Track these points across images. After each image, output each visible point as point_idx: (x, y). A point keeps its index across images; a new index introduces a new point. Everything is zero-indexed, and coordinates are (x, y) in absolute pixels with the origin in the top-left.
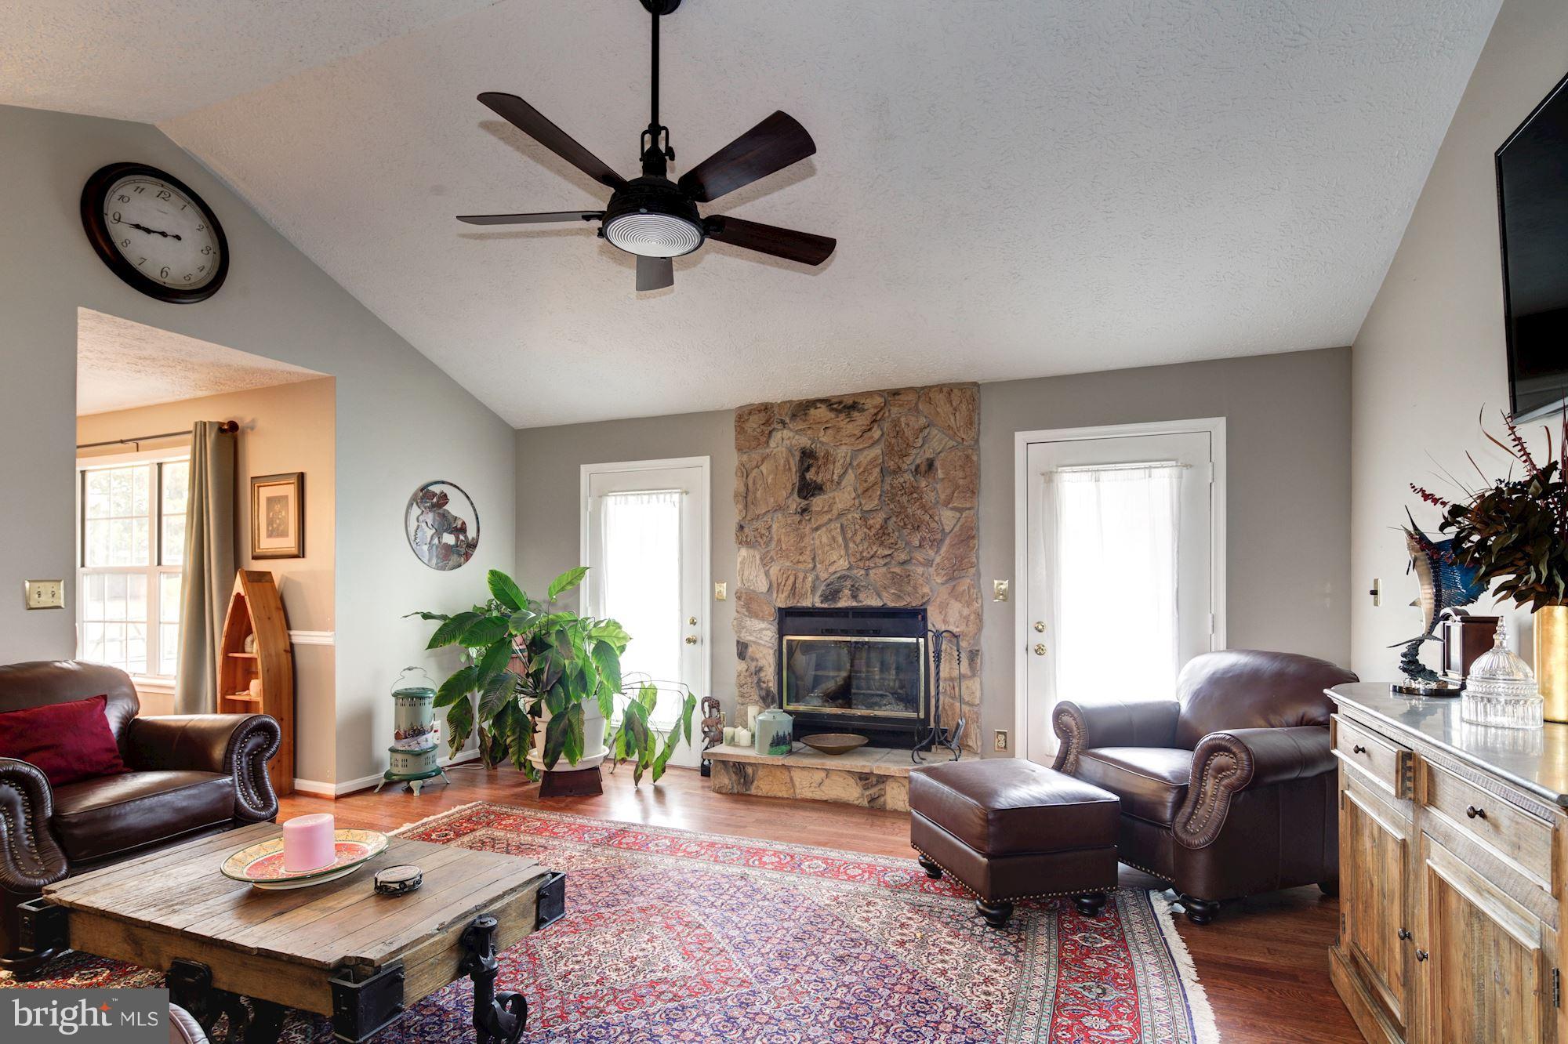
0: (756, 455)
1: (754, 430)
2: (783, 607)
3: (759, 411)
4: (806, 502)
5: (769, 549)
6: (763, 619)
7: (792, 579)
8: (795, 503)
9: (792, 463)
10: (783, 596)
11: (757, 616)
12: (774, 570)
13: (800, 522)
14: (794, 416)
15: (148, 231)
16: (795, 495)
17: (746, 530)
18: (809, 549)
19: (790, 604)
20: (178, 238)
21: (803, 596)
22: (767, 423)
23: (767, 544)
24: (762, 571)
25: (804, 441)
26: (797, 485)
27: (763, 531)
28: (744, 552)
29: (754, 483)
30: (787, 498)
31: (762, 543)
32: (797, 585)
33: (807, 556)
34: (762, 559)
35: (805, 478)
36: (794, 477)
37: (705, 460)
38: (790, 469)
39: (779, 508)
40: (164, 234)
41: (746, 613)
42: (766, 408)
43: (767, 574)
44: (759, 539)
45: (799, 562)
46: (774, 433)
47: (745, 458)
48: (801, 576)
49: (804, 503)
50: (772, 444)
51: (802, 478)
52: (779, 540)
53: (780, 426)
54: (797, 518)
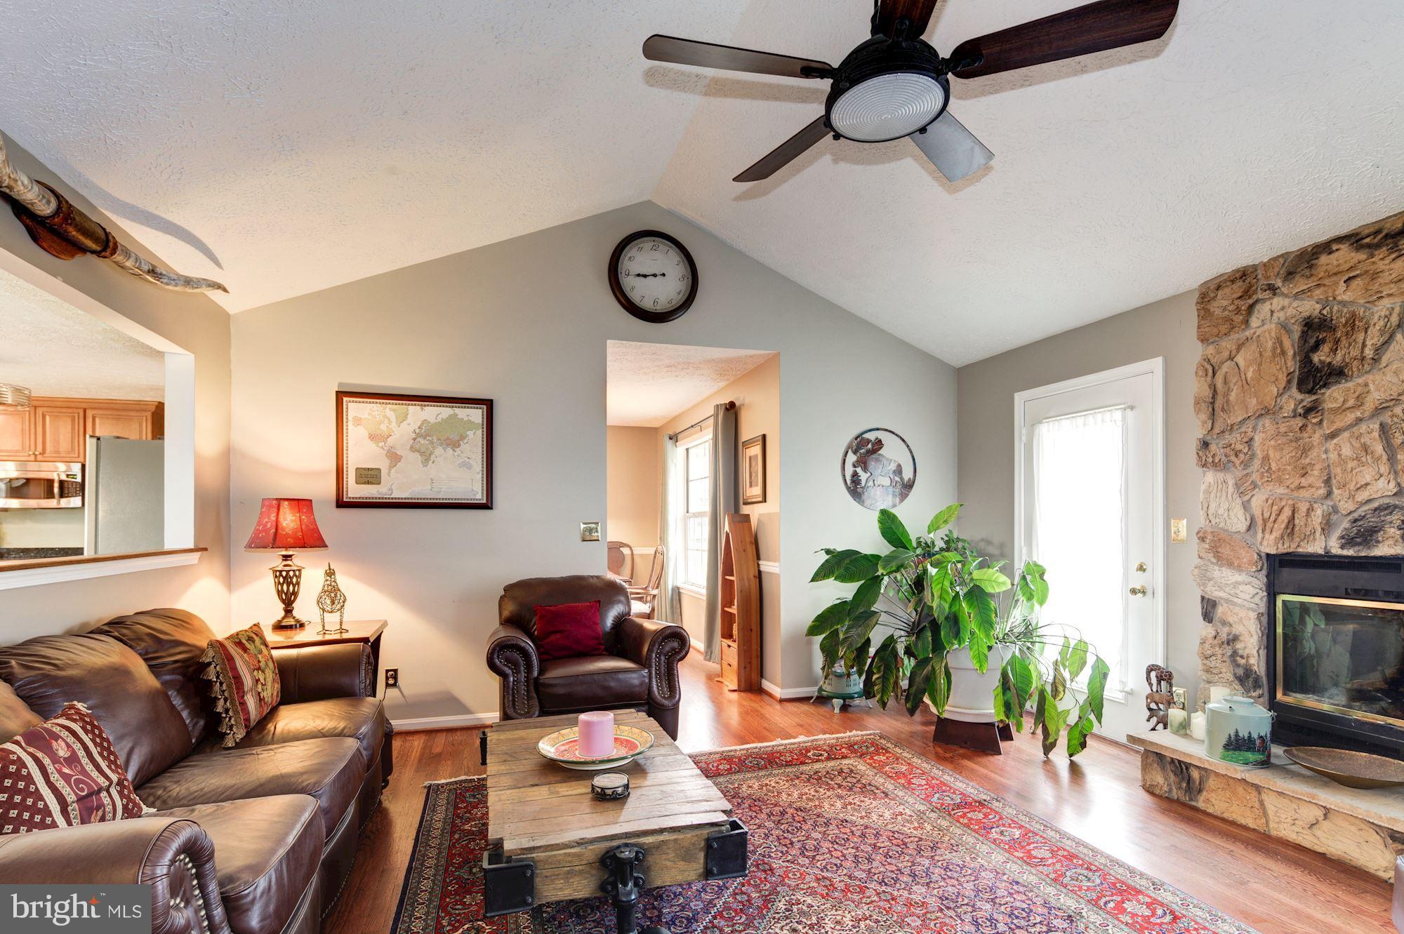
0: (1228, 344)
1: (1225, 309)
2: (1273, 552)
3: (1233, 282)
4: (1314, 397)
5: (1249, 470)
6: (1239, 569)
7: (1287, 513)
8: (1294, 399)
9: (1287, 344)
10: (1273, 537)
11: (1230, 564)
12: (1258, 501)
13: (1303, 428)
14: (1290, 275)
15: (645, 276)
16: (1294, 390)
17: (1213, 447)
18: (1318, 467)
19: (1283, 549)
20: (664, 275)
21: (1307, 537)
22: (1246, 294)
23: (1246, 465)
24: (1239, 501)
25: (1309, 307)
26: (1297, 373)
27: (1239, 447)
28: (1210, 477)
29: (1225, 382)
30: (1280, 395)
31: (1237, 462)
32: (1297, 521)
33: (1315, 477)
34: (1237, 486)
35: (1311, 361)
36: (1290, 363)
37: (1157, 364)
38: (1283, 353)
39: (1266, 412)
40: (655, 275)
41: (1214, 560)
42: (1243, 274)
43: (1246, 506)
44: (1233, 458)
45: (1299, 487)
46: (1258, 307)
47: (1211, 350)
48: (1303, 507)
49: (1308, 399)
50: (1254, 322)
51: (1306, 361)
52: (1266, 458)
53: (1267, 294)
54: (1299, 422)
